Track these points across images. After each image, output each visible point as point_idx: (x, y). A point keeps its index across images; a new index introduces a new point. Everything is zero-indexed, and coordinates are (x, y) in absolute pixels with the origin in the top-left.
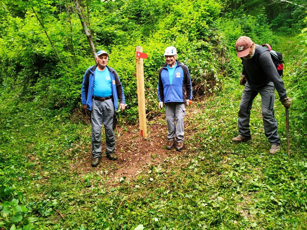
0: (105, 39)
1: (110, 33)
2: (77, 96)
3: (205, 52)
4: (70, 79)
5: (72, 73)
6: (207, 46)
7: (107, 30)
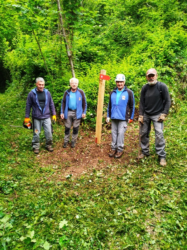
0: (88, 57)
1: (93, 53)
2: (56, 102)
3: (168, 77)
4: (54, 88)
5: (56, 83)
6: (171, 71)
7: (91, 50)
